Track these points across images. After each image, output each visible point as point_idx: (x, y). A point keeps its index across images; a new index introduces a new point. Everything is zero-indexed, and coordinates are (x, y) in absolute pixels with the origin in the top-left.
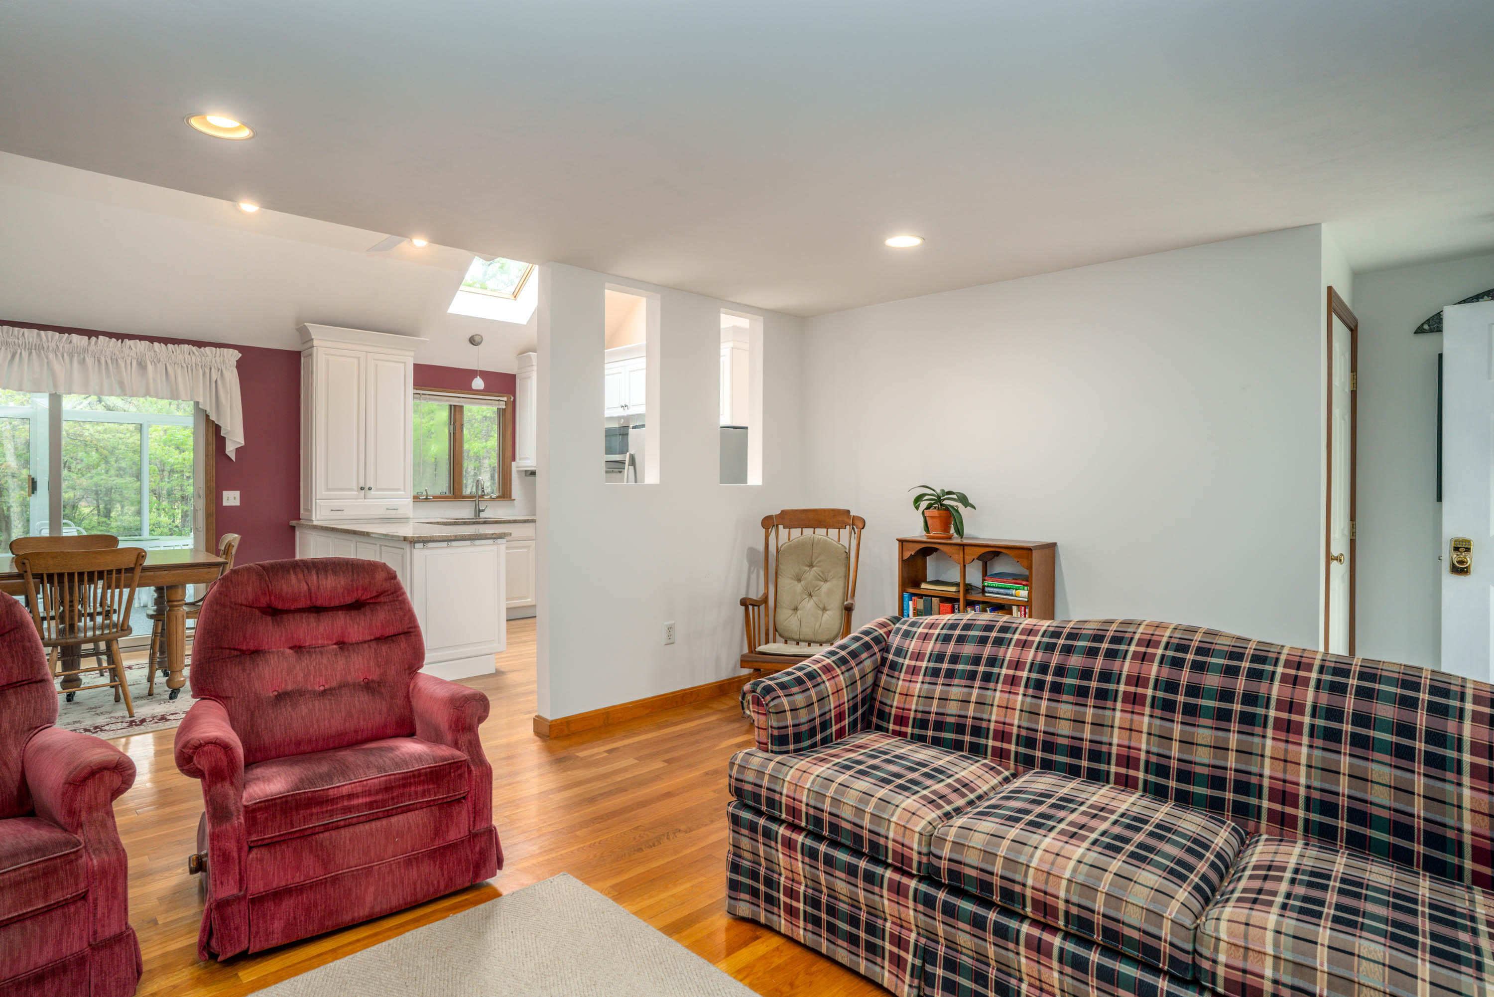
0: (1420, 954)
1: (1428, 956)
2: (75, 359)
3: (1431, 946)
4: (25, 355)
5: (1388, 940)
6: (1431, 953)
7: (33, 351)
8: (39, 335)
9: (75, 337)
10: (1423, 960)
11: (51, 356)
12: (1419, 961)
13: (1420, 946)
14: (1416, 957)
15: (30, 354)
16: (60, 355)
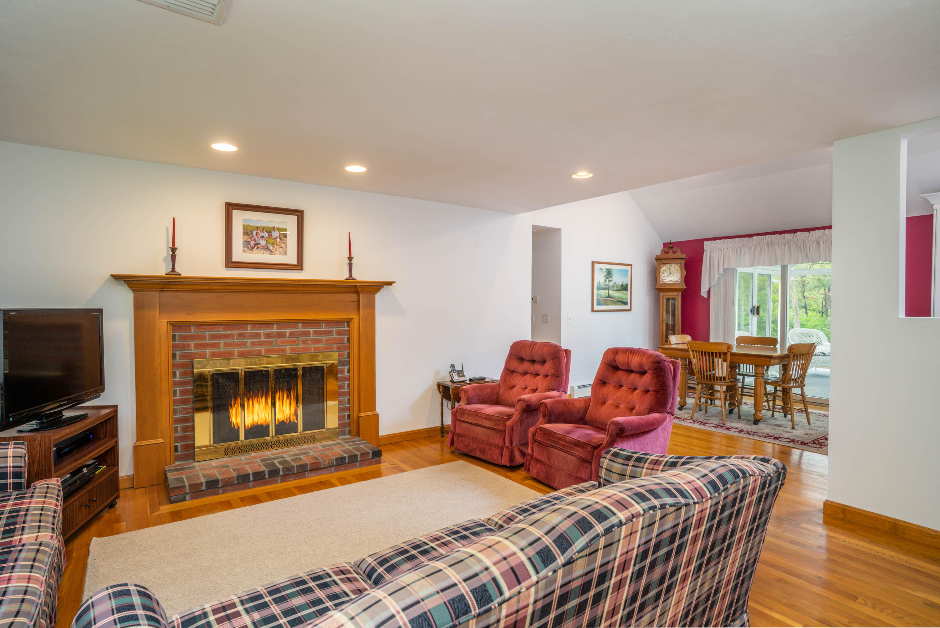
0: (265, 591)
1: (262, 592)
2: (787, 245)
3: (264, 598)
4: (766, 248)
5: (279, 587)
6: (261, 594)
7: (770, 246)
8: (772, 237)
9: (787, 235)
10: (262, 590)
11: (776, 246)
12: (263, 589)
13: (267, 594)
14: (265, 589)
15: (768, 247)
16: (780, 246)
